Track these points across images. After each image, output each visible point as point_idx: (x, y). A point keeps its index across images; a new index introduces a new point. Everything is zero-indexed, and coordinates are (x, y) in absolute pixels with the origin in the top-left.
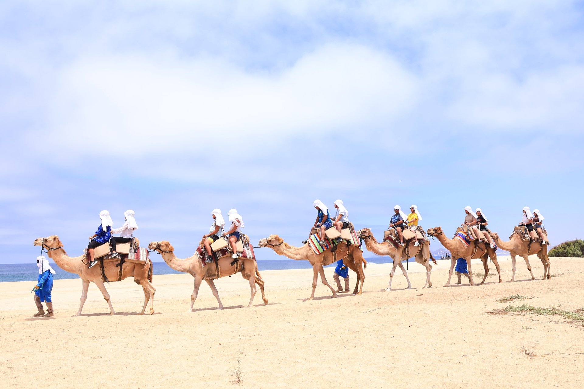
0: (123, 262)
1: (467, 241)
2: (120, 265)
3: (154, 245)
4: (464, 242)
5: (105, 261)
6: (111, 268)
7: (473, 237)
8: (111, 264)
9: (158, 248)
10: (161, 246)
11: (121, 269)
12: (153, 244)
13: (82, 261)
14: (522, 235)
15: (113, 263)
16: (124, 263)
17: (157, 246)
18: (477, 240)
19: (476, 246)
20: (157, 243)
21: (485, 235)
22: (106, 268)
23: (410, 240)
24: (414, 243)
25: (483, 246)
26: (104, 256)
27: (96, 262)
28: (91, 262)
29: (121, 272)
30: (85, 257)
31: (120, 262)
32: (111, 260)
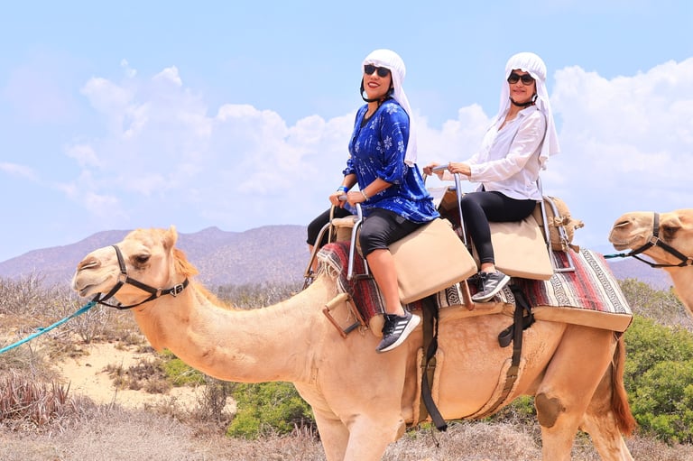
0: (524, 320)
2: (512, 337)
3: (641, 230)
5: (447, 316)
6: (468, 350)
8: (472, 330)
9: (660, 244)
10: (679, 234)
11: (516, 360)
12: (635, 223)
13: (326, 312)
15: (478, 327)
16: (529, 326)
17: (656, 234)
20: (656, 217)
22: (444, 355)
26: (449, 292)
27: (416, 320)
28: (390, 322)
29: (512, 375)
30: (342, 295)
31: (511, 321)
32: (468, 314)
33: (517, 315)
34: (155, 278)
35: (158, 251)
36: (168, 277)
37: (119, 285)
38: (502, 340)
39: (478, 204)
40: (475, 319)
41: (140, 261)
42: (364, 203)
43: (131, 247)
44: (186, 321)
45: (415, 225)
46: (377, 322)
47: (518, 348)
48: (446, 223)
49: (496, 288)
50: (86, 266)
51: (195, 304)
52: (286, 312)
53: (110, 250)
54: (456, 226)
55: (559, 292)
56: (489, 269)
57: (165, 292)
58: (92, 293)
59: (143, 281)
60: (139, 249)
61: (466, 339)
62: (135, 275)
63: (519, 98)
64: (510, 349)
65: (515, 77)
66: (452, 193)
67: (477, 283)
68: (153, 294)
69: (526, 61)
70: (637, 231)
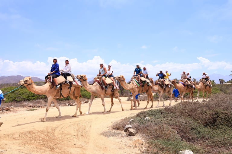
1: (184, 85)
2: (70, 88)
4: (183, 86)
5: (63, 85)
6: (65, 90)
7: (186, 83)
9: (81, 78)
10: (83, 77)
14: (203, 83)
18: (188, 85)
19: (188, 87)
21: (190, 82)
23: (167, 85)
24: (169, 86)
25: (190, 87)
26: (63, 83)
27: (59, 86)
28: (56, 86)
29: (70, 92)
30: (51, 84)
31: (69, 86)
32: (65, 85)
33: (70, 86)
34: (28, 83)
35: (29, 80)
36: (30, 83)
37: (24, 84)
38: (69, 88)
39: (65, 74)
40: (65, 86)
41: (26, 81)
42: (52, 74)
43: (25, 79)
44: (32, 88)
45: (58, 76)
46: (55, 86)
47: (70, 89)
48: (62, 76)
49: (68, 82)
50: (20, 82)
51: (33, 86)
52: (44, 86)
53: (23, 80)
54: (63, 76)
55: (74, 83)
56: (67, 80)
57: (30, 84)
58: (21, 85)
59: (27, 83)
60: (26, 80)
61: (65, 88)
62: (26, 83)
63: (67, 63)
64: (69, 89)
65: (66, 61)
66: (62, 73)
67: (66, 82)
68: (28, 85)
69: (68, 59)
70: (79, 77)
